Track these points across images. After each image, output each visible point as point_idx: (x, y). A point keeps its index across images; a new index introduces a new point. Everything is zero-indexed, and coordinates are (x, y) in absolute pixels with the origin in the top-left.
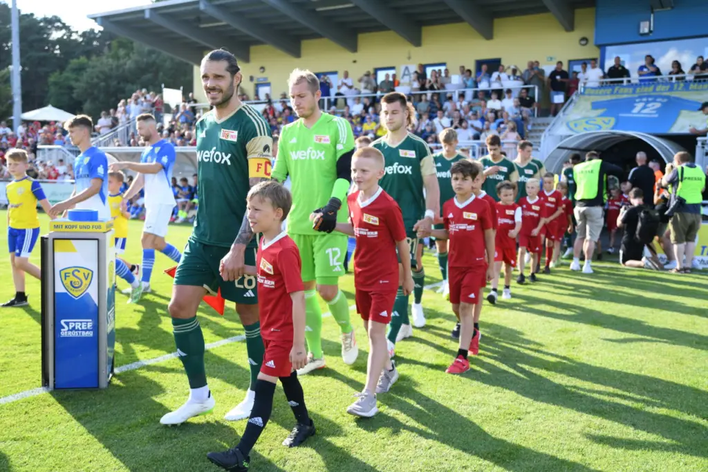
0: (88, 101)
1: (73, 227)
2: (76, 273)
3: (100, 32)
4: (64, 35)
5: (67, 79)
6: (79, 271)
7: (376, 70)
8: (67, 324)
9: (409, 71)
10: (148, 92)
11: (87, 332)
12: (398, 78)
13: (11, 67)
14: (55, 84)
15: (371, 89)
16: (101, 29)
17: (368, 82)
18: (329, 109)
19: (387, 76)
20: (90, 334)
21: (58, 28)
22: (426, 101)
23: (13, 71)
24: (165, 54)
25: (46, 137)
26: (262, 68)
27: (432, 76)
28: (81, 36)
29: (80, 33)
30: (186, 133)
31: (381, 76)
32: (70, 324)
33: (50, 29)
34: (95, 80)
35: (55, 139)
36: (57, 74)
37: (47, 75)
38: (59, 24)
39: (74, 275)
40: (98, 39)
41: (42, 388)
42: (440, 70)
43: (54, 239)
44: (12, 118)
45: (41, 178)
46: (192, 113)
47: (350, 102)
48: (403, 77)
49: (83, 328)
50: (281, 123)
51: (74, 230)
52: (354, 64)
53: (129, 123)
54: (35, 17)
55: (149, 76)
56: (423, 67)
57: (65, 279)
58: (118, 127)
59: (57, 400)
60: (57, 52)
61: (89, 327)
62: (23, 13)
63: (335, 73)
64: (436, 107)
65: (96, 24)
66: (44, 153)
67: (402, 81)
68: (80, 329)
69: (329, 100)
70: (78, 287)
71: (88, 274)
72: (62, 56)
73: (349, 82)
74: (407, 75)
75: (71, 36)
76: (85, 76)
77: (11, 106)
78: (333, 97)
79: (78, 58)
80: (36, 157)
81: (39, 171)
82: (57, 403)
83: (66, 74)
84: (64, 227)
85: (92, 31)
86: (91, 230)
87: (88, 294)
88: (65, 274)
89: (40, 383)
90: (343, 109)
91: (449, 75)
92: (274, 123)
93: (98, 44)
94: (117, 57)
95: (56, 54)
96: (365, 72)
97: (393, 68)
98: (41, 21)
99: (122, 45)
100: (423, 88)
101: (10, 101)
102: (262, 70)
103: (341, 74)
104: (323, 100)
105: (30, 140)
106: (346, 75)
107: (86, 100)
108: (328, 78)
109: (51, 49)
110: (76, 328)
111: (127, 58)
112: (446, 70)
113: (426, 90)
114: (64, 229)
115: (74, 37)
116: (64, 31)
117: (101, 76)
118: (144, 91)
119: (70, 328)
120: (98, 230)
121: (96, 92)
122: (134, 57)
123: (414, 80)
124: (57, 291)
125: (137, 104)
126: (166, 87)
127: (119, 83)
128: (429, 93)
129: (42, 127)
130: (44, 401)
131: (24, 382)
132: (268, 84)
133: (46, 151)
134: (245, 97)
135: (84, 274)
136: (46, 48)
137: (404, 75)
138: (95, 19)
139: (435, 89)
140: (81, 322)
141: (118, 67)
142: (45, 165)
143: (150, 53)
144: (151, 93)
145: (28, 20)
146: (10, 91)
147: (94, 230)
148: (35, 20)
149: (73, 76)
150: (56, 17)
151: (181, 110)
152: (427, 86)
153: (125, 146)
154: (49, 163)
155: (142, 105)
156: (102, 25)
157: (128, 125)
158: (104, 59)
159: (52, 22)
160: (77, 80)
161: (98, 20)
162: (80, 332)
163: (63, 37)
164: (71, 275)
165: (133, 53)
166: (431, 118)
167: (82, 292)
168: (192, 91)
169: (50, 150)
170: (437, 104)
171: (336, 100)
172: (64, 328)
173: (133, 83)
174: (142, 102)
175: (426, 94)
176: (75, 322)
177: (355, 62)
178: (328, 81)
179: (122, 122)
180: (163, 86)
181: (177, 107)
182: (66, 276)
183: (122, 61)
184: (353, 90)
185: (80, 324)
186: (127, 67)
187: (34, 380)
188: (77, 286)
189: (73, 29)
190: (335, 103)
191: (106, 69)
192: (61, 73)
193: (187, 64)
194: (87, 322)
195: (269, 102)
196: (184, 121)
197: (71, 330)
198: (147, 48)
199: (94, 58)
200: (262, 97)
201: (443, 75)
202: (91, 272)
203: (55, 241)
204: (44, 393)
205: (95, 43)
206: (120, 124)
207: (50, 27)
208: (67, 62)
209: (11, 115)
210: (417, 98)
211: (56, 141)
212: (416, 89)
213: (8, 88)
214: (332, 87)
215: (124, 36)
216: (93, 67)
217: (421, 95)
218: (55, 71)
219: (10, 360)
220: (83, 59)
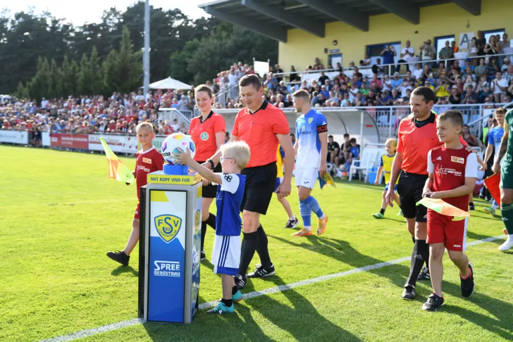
0: (198, 73)
1: (166, 179)
2: (168, 220)
3: (208, 19)
4: (183, 23)
5: (184, 56)
6: (170, 219)
7: (436, 39)
8: (159, 264)
9: (467, 38)
10: (243, 65)
11: (176, 273)
12: (457, 45)
13: (143, 49)
14: (175, 60)
15: (431, 56)
16: (210, 16)
17: (428, 50)
18: (392, 74)
19: (447, 43)
20: (178, 275)
21: (179, 18)
22: (484, 64)
23: (144, 52)
24: (257, 33)
25: (166, 102)
26: (336, 41)
27: (490, 41)
28: (194, 23)
29: (194, 21)
30: (272, 97)
31: (441, 44)
32: (162, 264)
33: (173, 19)
34: (204, 57)
35: (172, 103)
36: (177, 52)
37: (169, 54)
38: (179, 15)
39: (166, 222)
40: (206, 25)
41: (137, 319)
42: (499, 35)
43: (150, 190)
44: (143, 87)
45: (160, 134)
46: (276, 81)
47: (411, 68)
48: (461, 44)
49: (172, 269)
50: (350, 87)
51: (167, 182)
52: (417, 35)
53: (227, 90)
54: (163, 10)
55: (244, 52)
56: (482, 34)
57: (159, 225)
58: (218, 93)
59: (149, 332)
60: (178, 36)
61: (177, 268)
62: (155, 8)
63: (399, 43)
64: (494, 70)
65: (205, 12)
66: (163, 115)
67: (460, 47)
68: (170, 269)
69: (393, 67)
70: (170, 233)
71: (178, 221)
72: (181, 39)
73: (411, 50)
74: (465, 42)
75: (187, 23)
76: (196, 54)
77: (142, 78)
78: (396, 63)
79: (192, 40)
80: (157, 118)
81: (159, 128)
82: (147, 335)
83: (183, 53)
84: (159, 179)
85: (203, 18)
86: (181, 183)
87: (177, 239)
88: (159, 220)
89: (137, 313)
90: (405, 74)
91: (508, 40)
92: (344, 87)
93: (207, 29)
94: (220, 38)
95: (177, 38)
96: (426, 40)
97: (452, 36)
98: (167, 13)
99: (224, 28)
100: (481, 52)
101: (141, 75)
102: (335, 43)
103: (404, 43)
104: (388, 66)
105: (155, 104)
106: (408, 44)
107: (196, 73)
108: (393, 47)
109: (173, 34)
110: (167, 269)
111: (228, 38)
112: (505, 36)
113: (485, 54)
114: (159, 181)
115: (190, 24)
116: (182, 20)
117: (208, 54)
118: (239, 63)
119: (162, 269)
120: (187, 183)
121: (204, 66)
122: (233, 37)
123: (473, 47)
124: (151, 235)
125: (233, 74)
126: (256, 60)
127: (221, 58)
128: (487, 57)
129: (163, 93)
130: (138, 332)
131: (125, 311)
132: (340, 55)
133: (165, 112)
134: (320, 66)
135: (174, 221)
136: (170, 33)
137: (463, 41)
138: (204, 8)
139: (493, 53)
140: (171, 264)
141: (221, 46)
142: (164, 124)
143: (246, 33)
144: (245, 65)
145: (158, 13)
146: (142, 67)
147: (184, 183)
148: (163, 13)
149: (188, 54)
150: (177, 9)
151: (269, 78)
152: (486, 50)
153: (223, 108)
154: (166, 122)
155: (237, 75)
156: (209, 12)
157: (226, 91)
158: (211, 40)
159: (175, 13)
160: (190, 57)
161: (207, 8)
162: (169, 272)
163: (181, 24)
164: (163, 222)
165: (233, 34)
166: (489, 80)
167: (173, 236)
168: (277, 62)
169: (168, 111)
170: (495, 67)
171: (399, 66)
172: (157, 268)
173: (231, 57)
174: (238, 72)
175: (484, 58)
176: (165, 264)
177: (417, 32)
178: (392, 50)
179: (223, 89)
180: (254, 59)
181: (265, 75)
182: (159, 223)
183: (224, 41)
184: (415, 57)
185: (170, 265)
186: (227, 46)
187: (133, 311)
188: (167, 231)
189: (189, 18)
190: (398, 69)
191: (212, 48)
192: (179, 53)
193: (274, 41)
194: (176, 264)
195: (340, 69)
196: (270, 87)
197: (163, 271)
198: (244, 29)
199: (203, 39)
200: (335, 66)
201: (501, 39)
202: (180, 220)
203: (152, 191)
204: (139, 324)
205: (205, 28)
206: (220, 91)
207: (173, 17)
208: (184, 44)
209: (142, 85)
210: (475, 62)
211: (172, 105)
212: (474, 54)
213: (141, 65)
214: (396, 55)
215: (225, 20)
216: (203, 47)
217: (479, 59)
218: (175, 51)
219: (117, 289)
220: (195, 40)
